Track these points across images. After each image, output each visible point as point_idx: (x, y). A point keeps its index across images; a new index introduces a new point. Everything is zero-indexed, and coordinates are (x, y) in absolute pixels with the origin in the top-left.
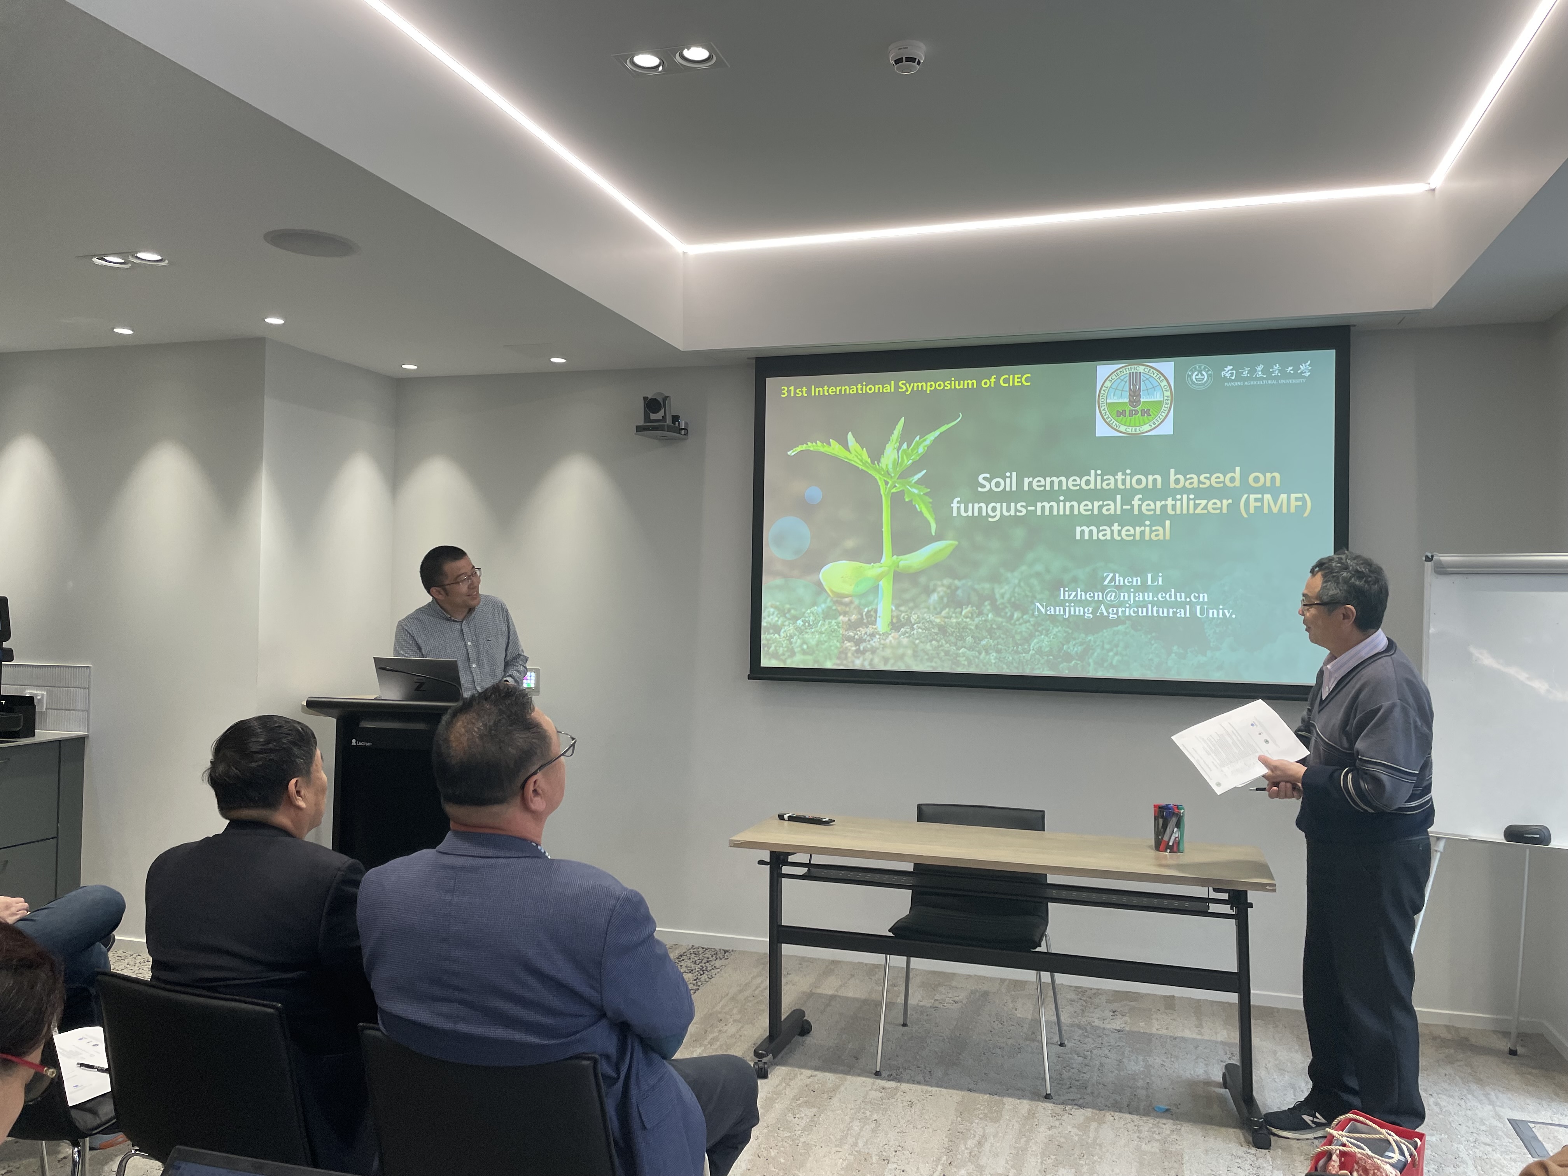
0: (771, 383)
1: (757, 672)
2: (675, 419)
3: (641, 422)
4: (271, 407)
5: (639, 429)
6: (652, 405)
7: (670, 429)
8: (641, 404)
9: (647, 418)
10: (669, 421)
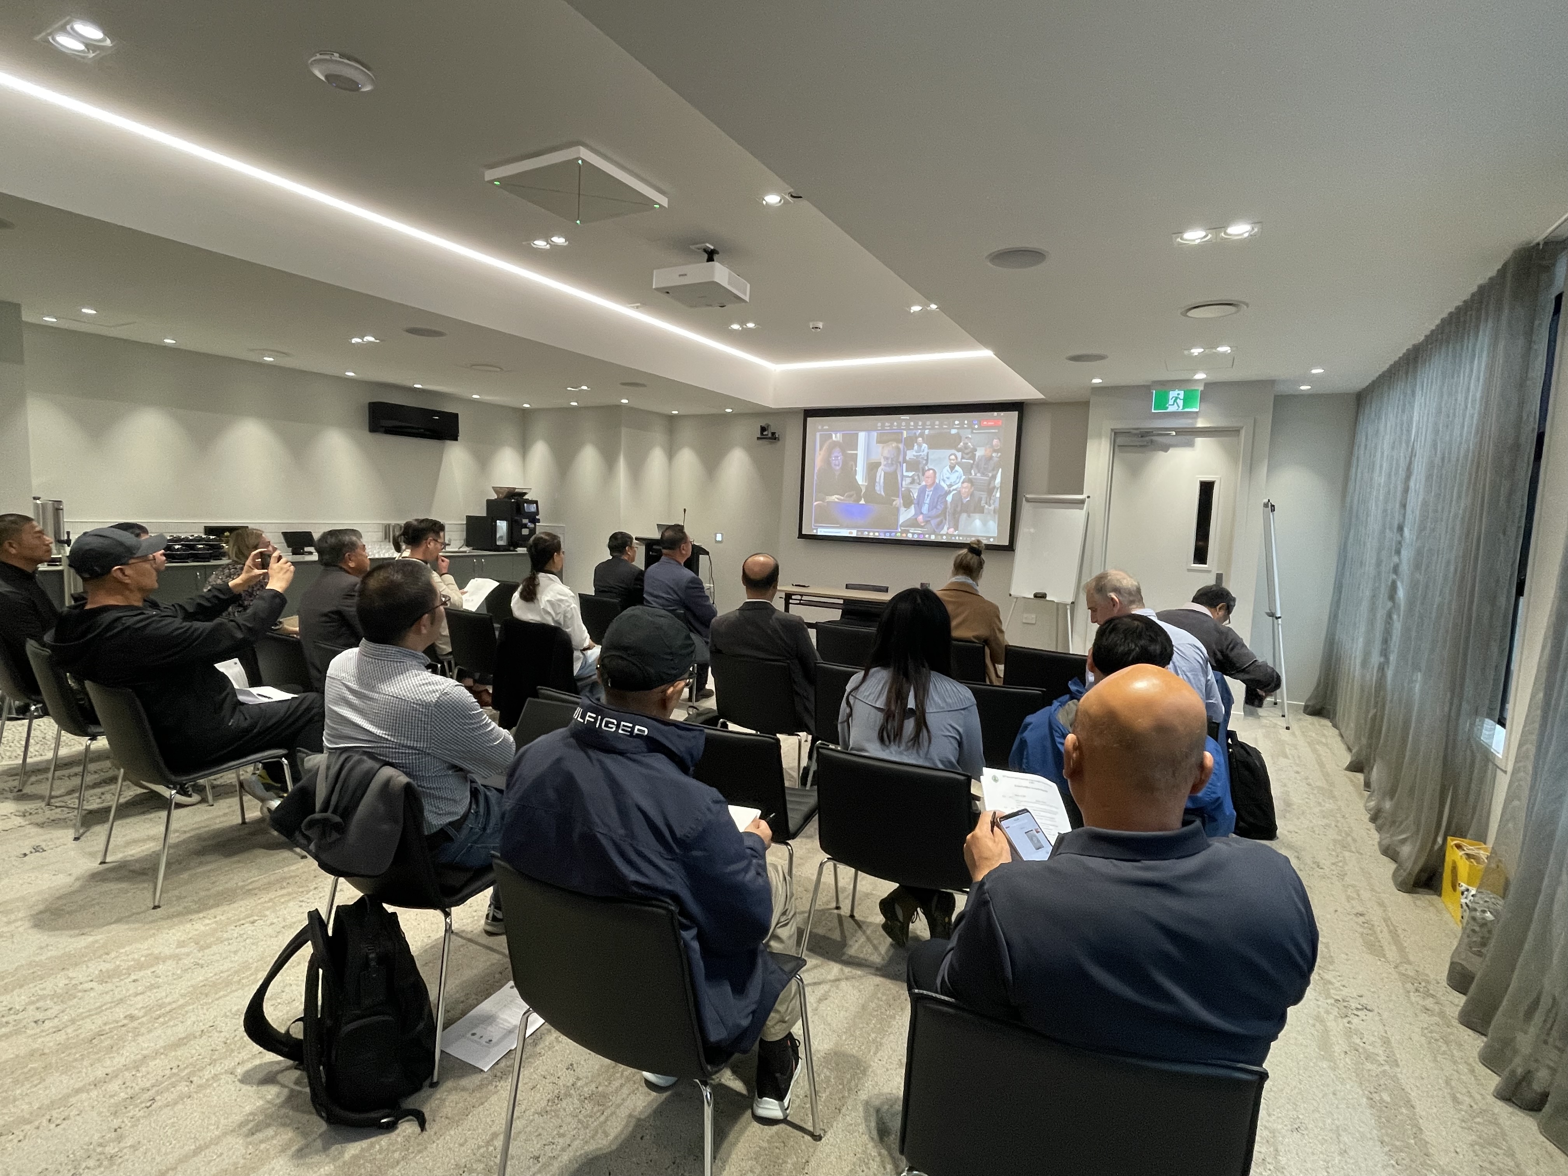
0: (809, 419)
1: (801, 536)
2: (773, 434)
3: (759, 436)
4: (624, 431)
5: (758, 438)
6: (763, 429)
7: (770, 438)
8: (759, 428)
9: (762, 434)
10: (770, 435)
